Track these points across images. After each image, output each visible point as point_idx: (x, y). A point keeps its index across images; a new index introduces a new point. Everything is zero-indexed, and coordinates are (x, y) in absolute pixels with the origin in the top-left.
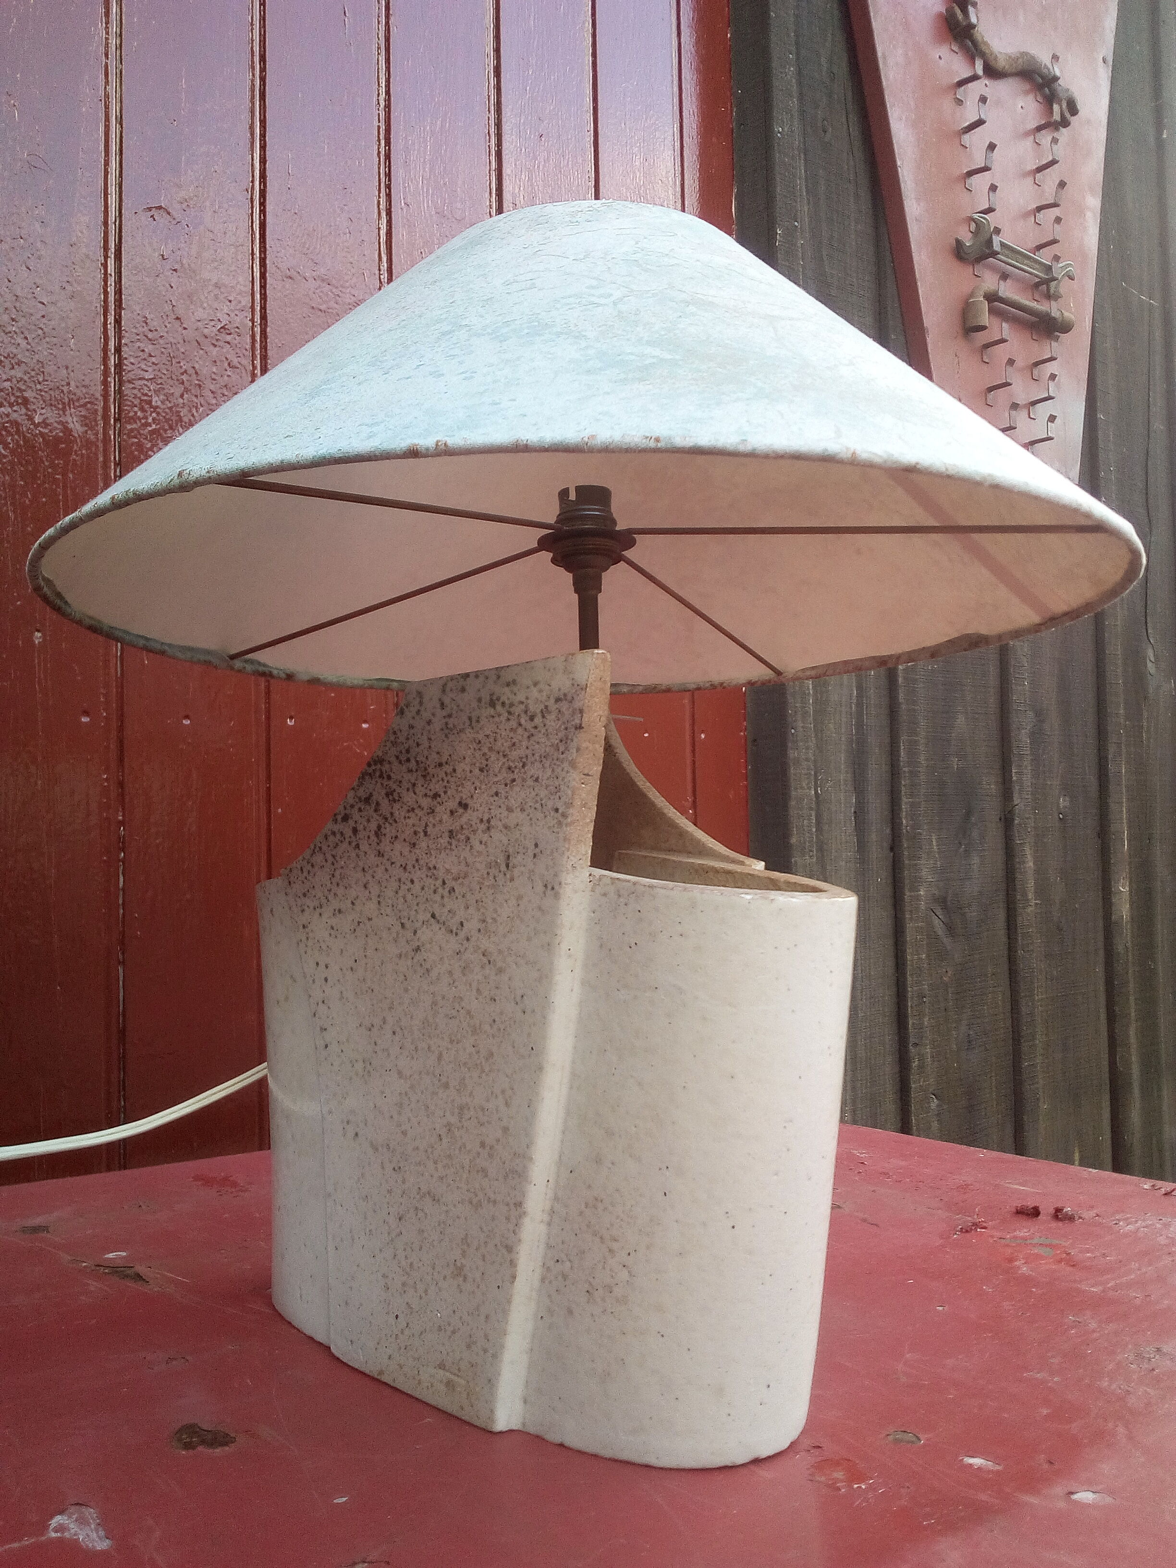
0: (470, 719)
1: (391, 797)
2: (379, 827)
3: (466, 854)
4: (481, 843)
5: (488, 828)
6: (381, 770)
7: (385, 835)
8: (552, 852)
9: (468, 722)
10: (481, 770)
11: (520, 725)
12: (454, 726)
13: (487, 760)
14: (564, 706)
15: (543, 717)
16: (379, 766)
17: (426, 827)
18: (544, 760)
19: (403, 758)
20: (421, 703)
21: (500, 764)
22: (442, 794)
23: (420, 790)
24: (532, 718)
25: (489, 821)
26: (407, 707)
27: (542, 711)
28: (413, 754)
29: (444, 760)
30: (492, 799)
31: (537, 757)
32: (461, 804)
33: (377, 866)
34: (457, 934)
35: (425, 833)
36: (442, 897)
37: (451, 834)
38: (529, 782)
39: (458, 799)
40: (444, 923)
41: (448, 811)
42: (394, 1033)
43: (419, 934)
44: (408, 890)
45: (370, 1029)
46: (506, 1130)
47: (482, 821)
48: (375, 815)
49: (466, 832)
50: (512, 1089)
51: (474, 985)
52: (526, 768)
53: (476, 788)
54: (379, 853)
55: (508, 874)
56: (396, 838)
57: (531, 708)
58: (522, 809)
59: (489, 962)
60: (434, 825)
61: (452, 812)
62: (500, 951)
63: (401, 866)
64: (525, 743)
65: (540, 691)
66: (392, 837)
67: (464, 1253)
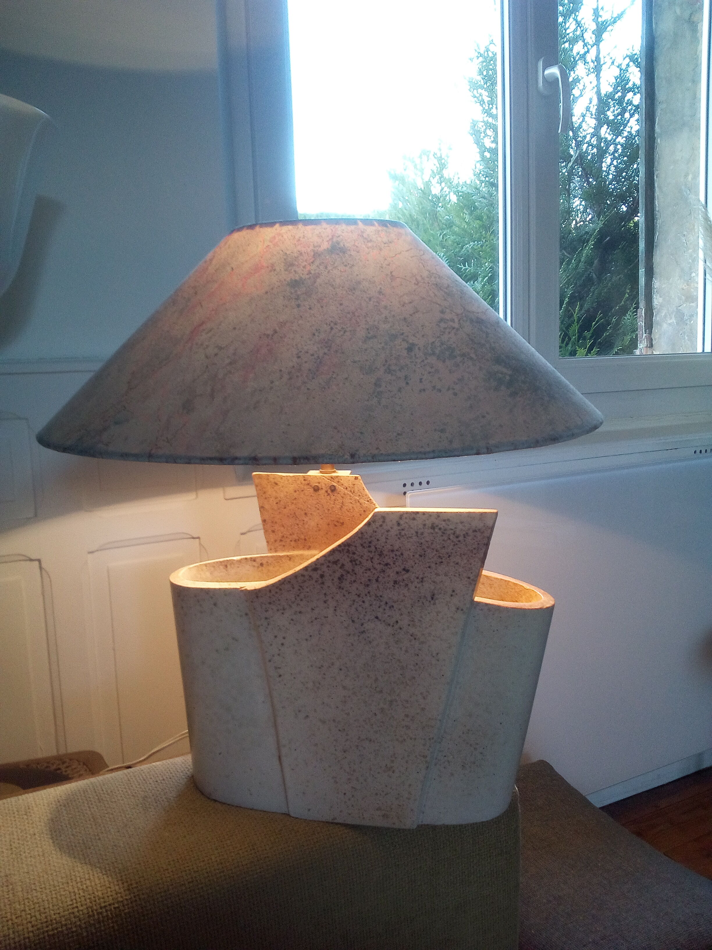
1: (354, 563)
2: (342, 576)
3: (405, 591)
4: (416, 587)
5: (422, 582)
6: (348, 549)
7: (346, 580)
8: (464, 595)
9: (415, 534)
10: (421, 556)
11: (449, 539)
12: (405, 535)
13: (425, 552)
14: (478, 534)
16: (347, 548)
19: (366, 545)
21: (433, 554)
22: (392, 564)
23: (376, 561)
24: (457, 537)
25: (422, 578)
26: (373, 522)
27: (464, 535)
28: (373, 543)
29: (396, 548)
30: (426, 569)
31: (458, 554)
32: (404, 569)
33: (337, 593)
34: (393, 626)
35: (377, 580)
36: (384, 610)
37: (395, 582)
38: (452, 564)
39: (403, 567)
40: (384, 621)
41: (395, 572)
42: (341, 669)
43: (365, 625)
44: (360, 606)
45: (320, 668)
46: (423, 709)
47: (418, 578)
48: (340, 570)
49: (406, 582)
50: (428, 692)
51: (404, 649)
52: (451, 558)
53: (416, 563)
54: (340, 587)
55: (432, 602)
56: (355, 581)
57: (458, 533)
58: (446, 575)
59: (415, 639)
60: (384, 578)
61: (397, 573)
62: (423, 634)
63: (356, 594)
64: (451, 547)
65: (464, 526)
66: (351, 581)
67: (392, 762)
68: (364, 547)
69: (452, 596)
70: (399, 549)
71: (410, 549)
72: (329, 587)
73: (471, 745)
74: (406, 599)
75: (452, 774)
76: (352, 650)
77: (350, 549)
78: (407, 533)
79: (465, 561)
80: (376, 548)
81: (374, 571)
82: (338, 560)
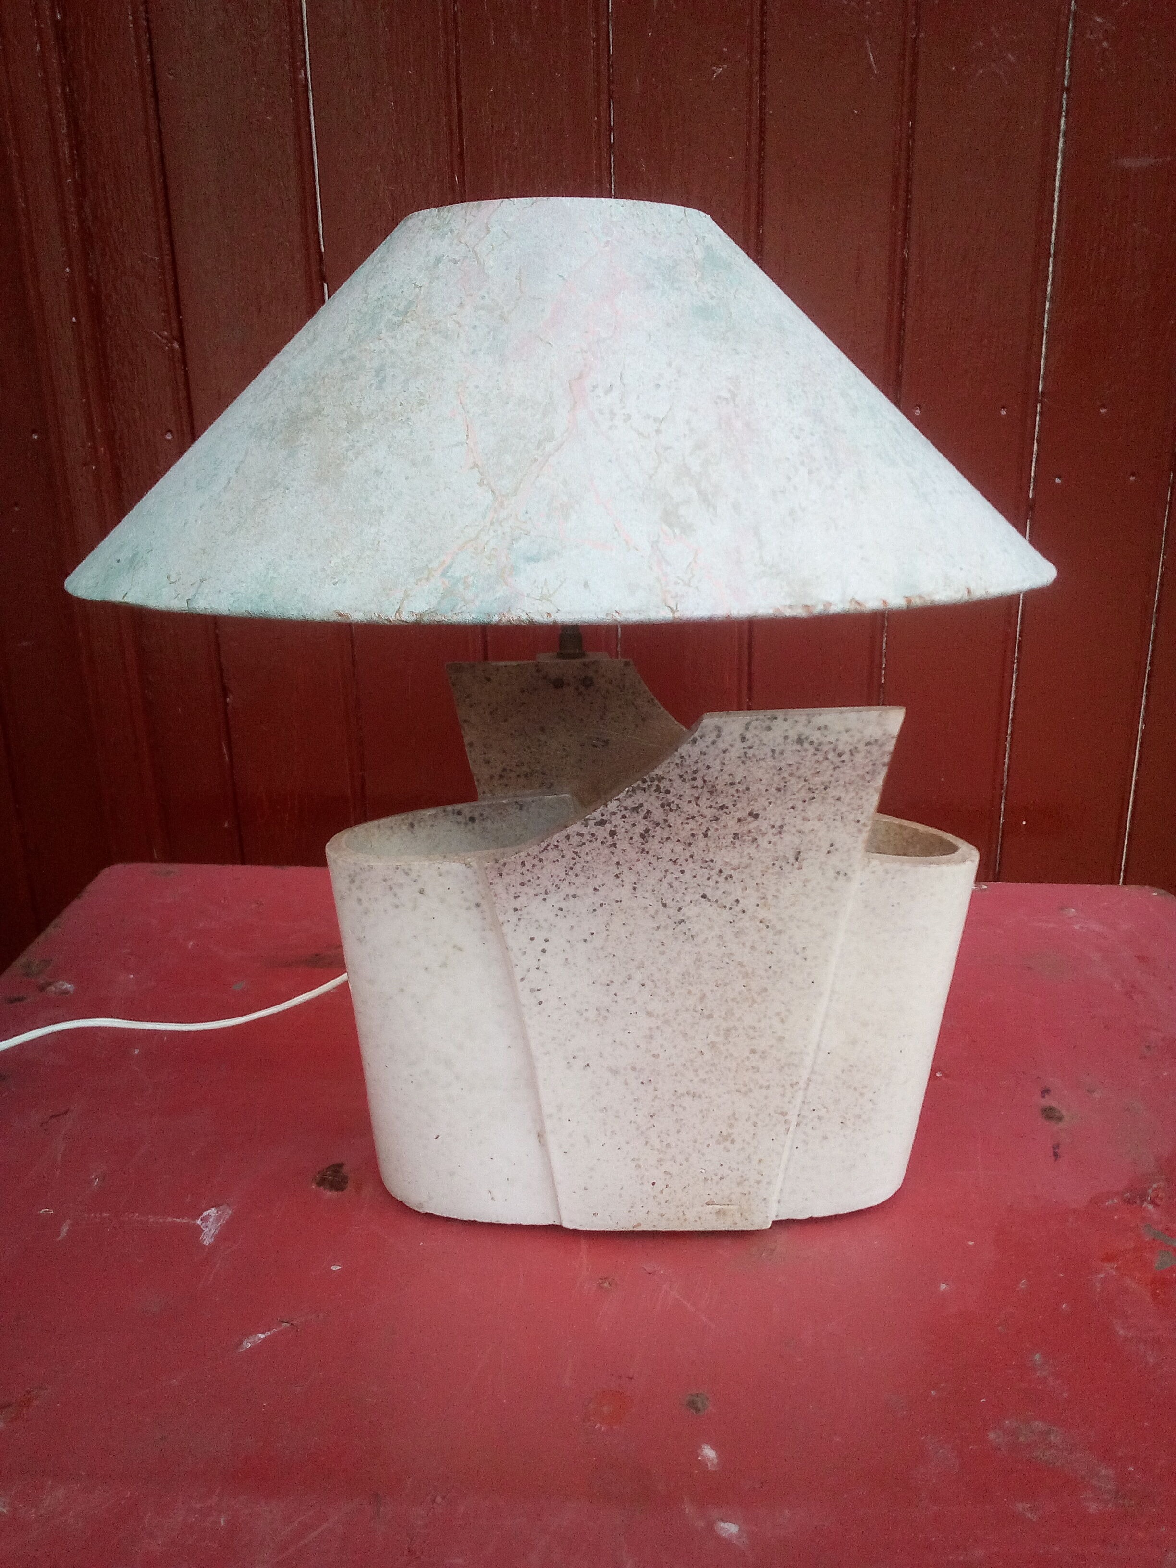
0: (773, 751)
1: (667, 808)
3: (752, 850)
4: (770, 842)
5: (780, 833)
6: (657, 786)
7: (653, 837)
8: (849, 850)
9: (770, 753)
10: (779, 790)
11: (827, 759)
12: (754, 755)
14: (874, 749)
15: (852, 754)
16: (656, 783)
17: (706, 831)
18: (848, 786)
19: (687, 777)
20: (718, 736)
21: (800, 787)
22: (731, 807)
23: (703, 802)
24: (840, 755)
25: (781, 827)
26: (701, 738)
27: (850, 751)
29: (737, 779)
30: (787, 812)
31: (841, 782)
32: (751, 814)
33: (639, 860)
34: (731, 909)
35: (705, 836)
36: (717, 882)
37: (736, 836)
38: (830, 800)
39: (749, 810)
40: (716, 901)
41: (736, 820)
42: (643, 985)
43: (684, 910)
44: (676, 878)
45: (608, 985)
46: (781, 1039)
47: (773, 827)
48: (644, 821)
49: (754, 835)
50: (789, 1011)
51: (748, 944)
52: (828, 790)
53: (770, 803)
54: (643, 850)
55: (796, 865)
56: (668, 838)
57: (841, 747)
58: (820, 820)
59: (768, 927)
60: (717, 830)
61: (740, 820)
62: (781, 919)
63: (671, 860)
64: (829, 772)
65: (852, 736)
66: (662, 839)
67: (731, 1126)
68: (684, 780)
69: (829, 852)
70: (743, 779)
71: (761, 780)
72: (624, 850)
73: (855, 1089)
74: (753, 862)
75: (825, 1138)
76: (663, 953)
77: (662, 785)
78: (757, 753)
79: (852, 794)
80: (705, 781)
81: (700, 820)
82: (641, 805)
